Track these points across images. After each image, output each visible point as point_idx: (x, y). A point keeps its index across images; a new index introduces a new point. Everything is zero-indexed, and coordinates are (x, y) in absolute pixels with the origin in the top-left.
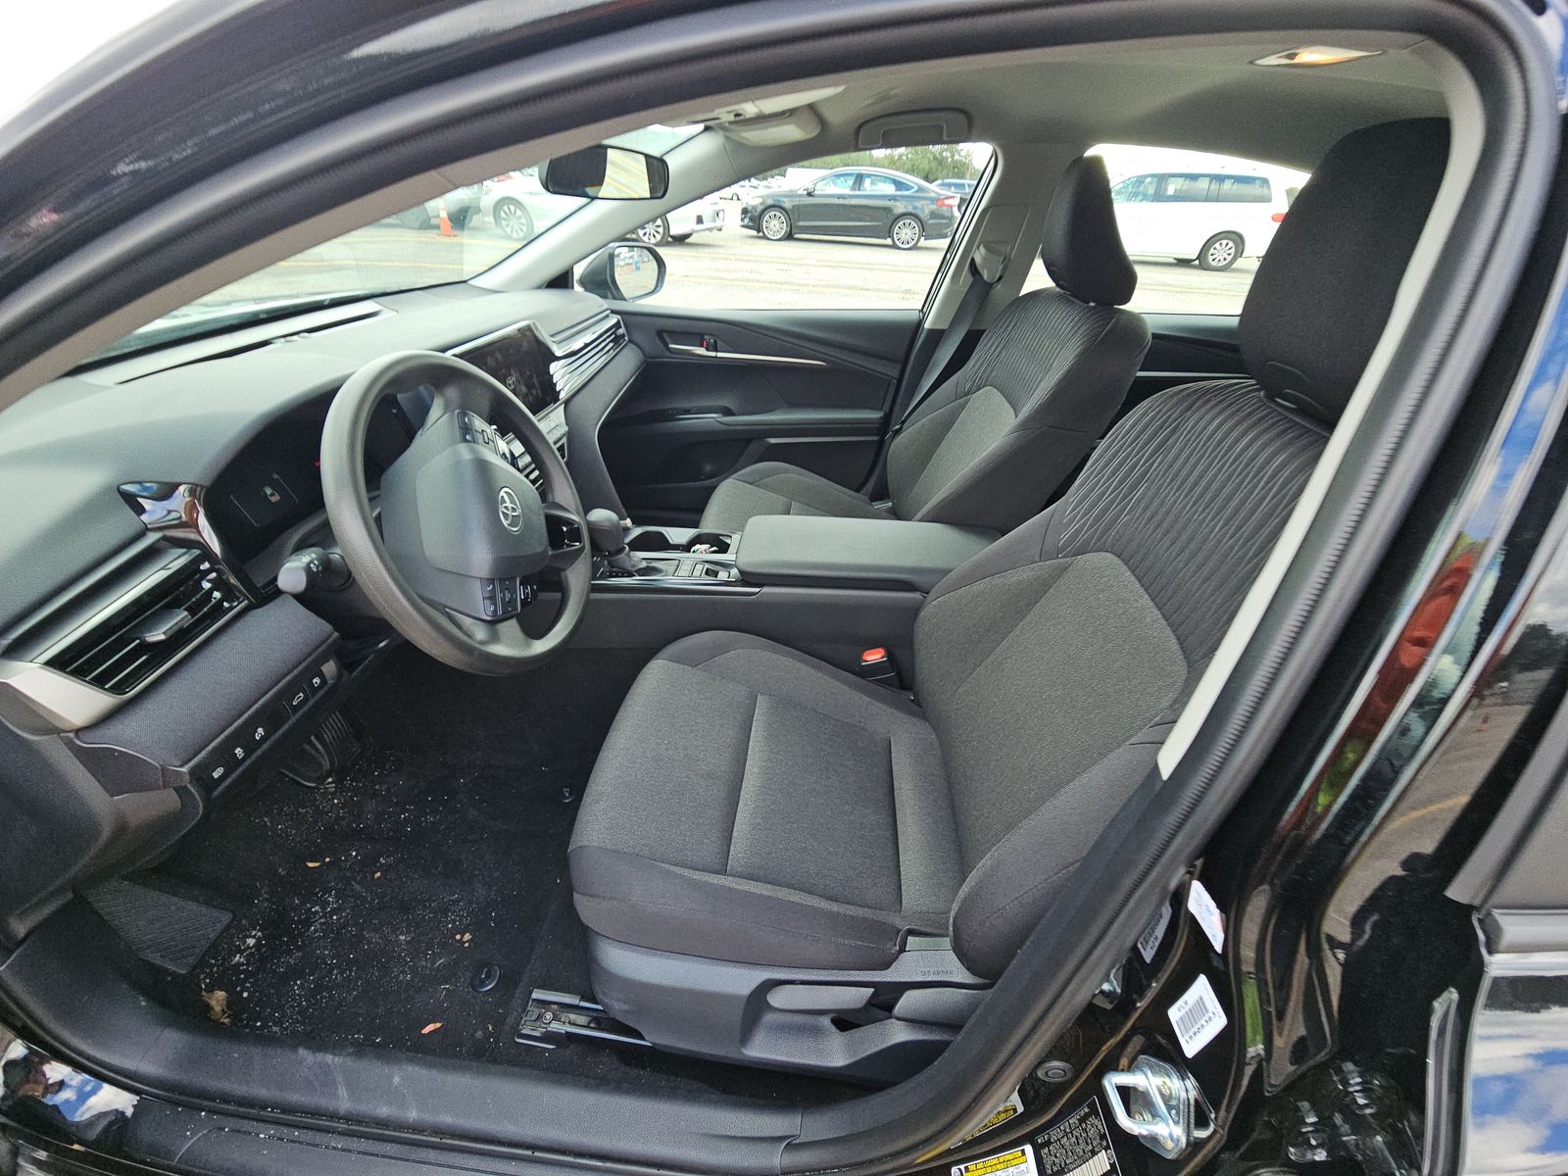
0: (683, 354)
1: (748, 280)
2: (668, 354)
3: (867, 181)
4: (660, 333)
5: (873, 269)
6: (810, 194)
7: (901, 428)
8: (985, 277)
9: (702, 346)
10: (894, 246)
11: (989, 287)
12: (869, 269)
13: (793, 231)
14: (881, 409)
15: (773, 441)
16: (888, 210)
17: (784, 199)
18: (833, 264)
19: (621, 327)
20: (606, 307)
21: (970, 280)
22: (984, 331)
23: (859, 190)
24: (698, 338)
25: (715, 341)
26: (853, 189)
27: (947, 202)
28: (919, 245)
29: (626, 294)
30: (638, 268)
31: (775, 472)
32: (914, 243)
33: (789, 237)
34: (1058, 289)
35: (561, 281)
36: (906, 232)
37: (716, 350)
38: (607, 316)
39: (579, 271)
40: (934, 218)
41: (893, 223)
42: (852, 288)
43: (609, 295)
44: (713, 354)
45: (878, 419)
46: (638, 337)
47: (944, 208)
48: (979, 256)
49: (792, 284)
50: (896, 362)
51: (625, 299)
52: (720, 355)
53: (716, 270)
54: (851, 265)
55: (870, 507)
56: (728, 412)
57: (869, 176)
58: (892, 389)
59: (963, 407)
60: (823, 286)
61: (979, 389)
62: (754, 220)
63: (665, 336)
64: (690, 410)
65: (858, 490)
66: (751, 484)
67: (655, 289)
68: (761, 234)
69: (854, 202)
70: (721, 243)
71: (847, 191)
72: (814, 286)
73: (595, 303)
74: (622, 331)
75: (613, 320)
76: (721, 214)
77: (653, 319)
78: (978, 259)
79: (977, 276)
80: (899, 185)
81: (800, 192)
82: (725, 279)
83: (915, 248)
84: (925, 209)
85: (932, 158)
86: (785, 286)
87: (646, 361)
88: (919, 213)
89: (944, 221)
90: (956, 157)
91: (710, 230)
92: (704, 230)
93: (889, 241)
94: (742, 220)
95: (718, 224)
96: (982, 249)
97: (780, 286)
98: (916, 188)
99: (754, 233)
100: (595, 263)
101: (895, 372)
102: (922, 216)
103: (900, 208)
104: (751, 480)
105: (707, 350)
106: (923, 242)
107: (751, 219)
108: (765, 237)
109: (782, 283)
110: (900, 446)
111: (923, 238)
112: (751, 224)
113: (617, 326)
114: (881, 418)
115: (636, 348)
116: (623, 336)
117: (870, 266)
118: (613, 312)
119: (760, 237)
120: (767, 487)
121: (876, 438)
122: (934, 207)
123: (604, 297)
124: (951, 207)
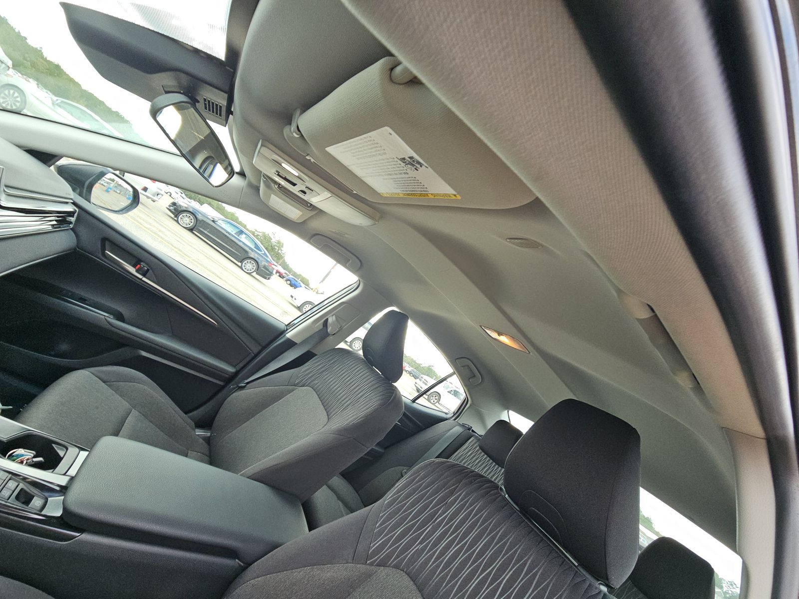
0: (114, 263)
1: (155, 233)
2: (100, 255)
3: (244, 236)
4: (104, 240)
5: (227, 271)
6: (213, 221)
7: (245, 387)
8: (328, 331)
9: (134, 266)
10: (241, 268)
11: (327, 335)
12: (225, 270)
13: (195, 229)
14: (234, 366)
15: (144, 354)
16: (246, 252)
17: (200, 215)
18: (208, 256)
19: (73, 216)
20: (72, 197)
21: (321, 327)
22: (316, 355)
23: (238, 236)
24: (136, 261)
25: (148, 270)
26: (235, 234)
27: (273, 266)
28: (252, 274)
29: (93, 200)
30: (107, 191)
31: (132, 380)
32: (251, 272)
33: (191, 230)
34: (363, 357)
35: (45, 157)
36: (249, 265)
37: (144, 275)
38: (67, 203)
39: (63, 162)
40: (264, 268)
41: (246, 258)
42: (213, 273)
43: (78, 191)
44: (140, 277)
45: (230, 372)
46: (83, 231)
47: (271, 268)
48: (331, 320)
49: (181, 251)
50: (260, 344)
51: (90, 202)
52: (144, 279)
53: (138, 216)
54: (217, 263)
55: (193, 432)
56: (120, 317)
57: (246, 234)
58: (248, 359)
59: (290, 391)
60: (198, 263)
61: (303, 386)
62: (177, 211)
63: (107, 243)
64: (85, 300)
65: (186, 413)
66: (104, 382)
67: (119, 211)
68: (176, 219)
69: (233, 238)
70: (149, 207)
71: (233, 233)
72: (193, 260)
73: (64, 188)
74: (73, 219)
75: (69, 208)
76: (160, 196)
77: (108, 229)
78: (330, 321)
79: (325, 328)
80: (257, 246)
81: (210, 217)
82: (141, 224)
83: (249, 274)
84: (263, 263)
85: (270, 245)
86: (176, 250)
87: (75, 249)
88: (259, 262)
89: (268, 272)
90: (280, 251)
91: (148, 197)
92: (144, 195)
93: (240, 264)
94: (170, 206)
95: (155, 198)
96: (334, 317)
97: (173, 248)
98: (263, 253)
99: (173, 216)
100: (80, 167)
101: (256, 350)
102: (260, 264)
103: (252, 255)
104: (105, 378)
105: (137, 271)
106: (254, 274)
107: (175, 209)
108: (177, 221)
109: (175, 248)
110: (238, 398)
111: (255, 273)
112: (173, 211)
113: (71, 214)
114: (232, 373)
115: (75, 238)
116: (71, 223)
117: (226, 268)
118: (74, 204)
119: (175, 220)
120: (116, 390)
121: (221, 383)
122: (267, 264)
123: (74, 190)
124: (274, 269)
